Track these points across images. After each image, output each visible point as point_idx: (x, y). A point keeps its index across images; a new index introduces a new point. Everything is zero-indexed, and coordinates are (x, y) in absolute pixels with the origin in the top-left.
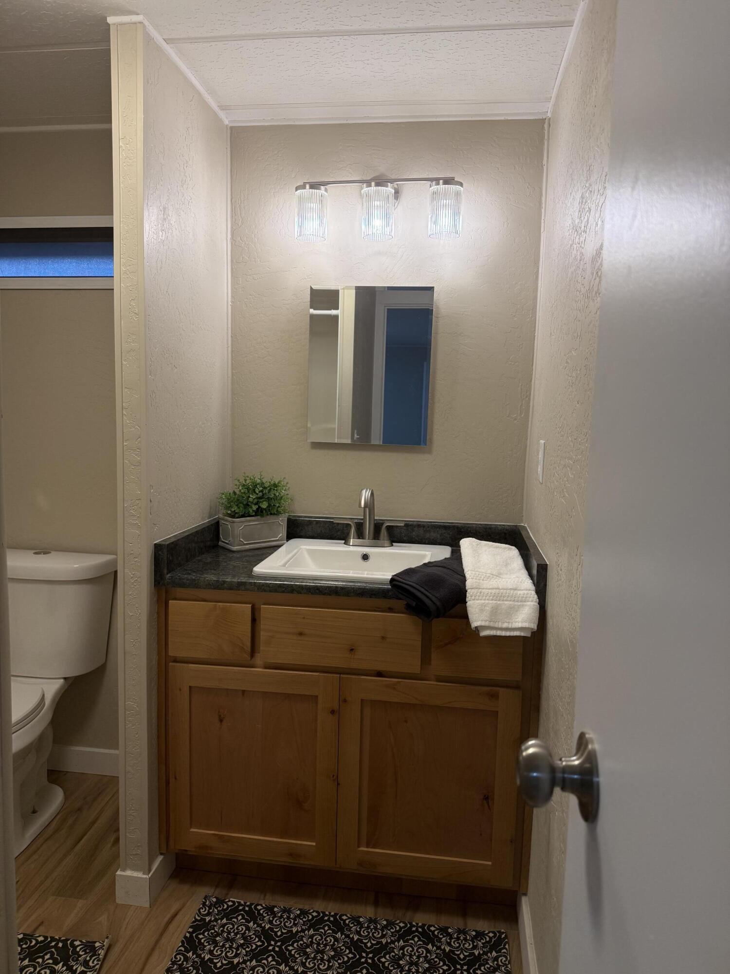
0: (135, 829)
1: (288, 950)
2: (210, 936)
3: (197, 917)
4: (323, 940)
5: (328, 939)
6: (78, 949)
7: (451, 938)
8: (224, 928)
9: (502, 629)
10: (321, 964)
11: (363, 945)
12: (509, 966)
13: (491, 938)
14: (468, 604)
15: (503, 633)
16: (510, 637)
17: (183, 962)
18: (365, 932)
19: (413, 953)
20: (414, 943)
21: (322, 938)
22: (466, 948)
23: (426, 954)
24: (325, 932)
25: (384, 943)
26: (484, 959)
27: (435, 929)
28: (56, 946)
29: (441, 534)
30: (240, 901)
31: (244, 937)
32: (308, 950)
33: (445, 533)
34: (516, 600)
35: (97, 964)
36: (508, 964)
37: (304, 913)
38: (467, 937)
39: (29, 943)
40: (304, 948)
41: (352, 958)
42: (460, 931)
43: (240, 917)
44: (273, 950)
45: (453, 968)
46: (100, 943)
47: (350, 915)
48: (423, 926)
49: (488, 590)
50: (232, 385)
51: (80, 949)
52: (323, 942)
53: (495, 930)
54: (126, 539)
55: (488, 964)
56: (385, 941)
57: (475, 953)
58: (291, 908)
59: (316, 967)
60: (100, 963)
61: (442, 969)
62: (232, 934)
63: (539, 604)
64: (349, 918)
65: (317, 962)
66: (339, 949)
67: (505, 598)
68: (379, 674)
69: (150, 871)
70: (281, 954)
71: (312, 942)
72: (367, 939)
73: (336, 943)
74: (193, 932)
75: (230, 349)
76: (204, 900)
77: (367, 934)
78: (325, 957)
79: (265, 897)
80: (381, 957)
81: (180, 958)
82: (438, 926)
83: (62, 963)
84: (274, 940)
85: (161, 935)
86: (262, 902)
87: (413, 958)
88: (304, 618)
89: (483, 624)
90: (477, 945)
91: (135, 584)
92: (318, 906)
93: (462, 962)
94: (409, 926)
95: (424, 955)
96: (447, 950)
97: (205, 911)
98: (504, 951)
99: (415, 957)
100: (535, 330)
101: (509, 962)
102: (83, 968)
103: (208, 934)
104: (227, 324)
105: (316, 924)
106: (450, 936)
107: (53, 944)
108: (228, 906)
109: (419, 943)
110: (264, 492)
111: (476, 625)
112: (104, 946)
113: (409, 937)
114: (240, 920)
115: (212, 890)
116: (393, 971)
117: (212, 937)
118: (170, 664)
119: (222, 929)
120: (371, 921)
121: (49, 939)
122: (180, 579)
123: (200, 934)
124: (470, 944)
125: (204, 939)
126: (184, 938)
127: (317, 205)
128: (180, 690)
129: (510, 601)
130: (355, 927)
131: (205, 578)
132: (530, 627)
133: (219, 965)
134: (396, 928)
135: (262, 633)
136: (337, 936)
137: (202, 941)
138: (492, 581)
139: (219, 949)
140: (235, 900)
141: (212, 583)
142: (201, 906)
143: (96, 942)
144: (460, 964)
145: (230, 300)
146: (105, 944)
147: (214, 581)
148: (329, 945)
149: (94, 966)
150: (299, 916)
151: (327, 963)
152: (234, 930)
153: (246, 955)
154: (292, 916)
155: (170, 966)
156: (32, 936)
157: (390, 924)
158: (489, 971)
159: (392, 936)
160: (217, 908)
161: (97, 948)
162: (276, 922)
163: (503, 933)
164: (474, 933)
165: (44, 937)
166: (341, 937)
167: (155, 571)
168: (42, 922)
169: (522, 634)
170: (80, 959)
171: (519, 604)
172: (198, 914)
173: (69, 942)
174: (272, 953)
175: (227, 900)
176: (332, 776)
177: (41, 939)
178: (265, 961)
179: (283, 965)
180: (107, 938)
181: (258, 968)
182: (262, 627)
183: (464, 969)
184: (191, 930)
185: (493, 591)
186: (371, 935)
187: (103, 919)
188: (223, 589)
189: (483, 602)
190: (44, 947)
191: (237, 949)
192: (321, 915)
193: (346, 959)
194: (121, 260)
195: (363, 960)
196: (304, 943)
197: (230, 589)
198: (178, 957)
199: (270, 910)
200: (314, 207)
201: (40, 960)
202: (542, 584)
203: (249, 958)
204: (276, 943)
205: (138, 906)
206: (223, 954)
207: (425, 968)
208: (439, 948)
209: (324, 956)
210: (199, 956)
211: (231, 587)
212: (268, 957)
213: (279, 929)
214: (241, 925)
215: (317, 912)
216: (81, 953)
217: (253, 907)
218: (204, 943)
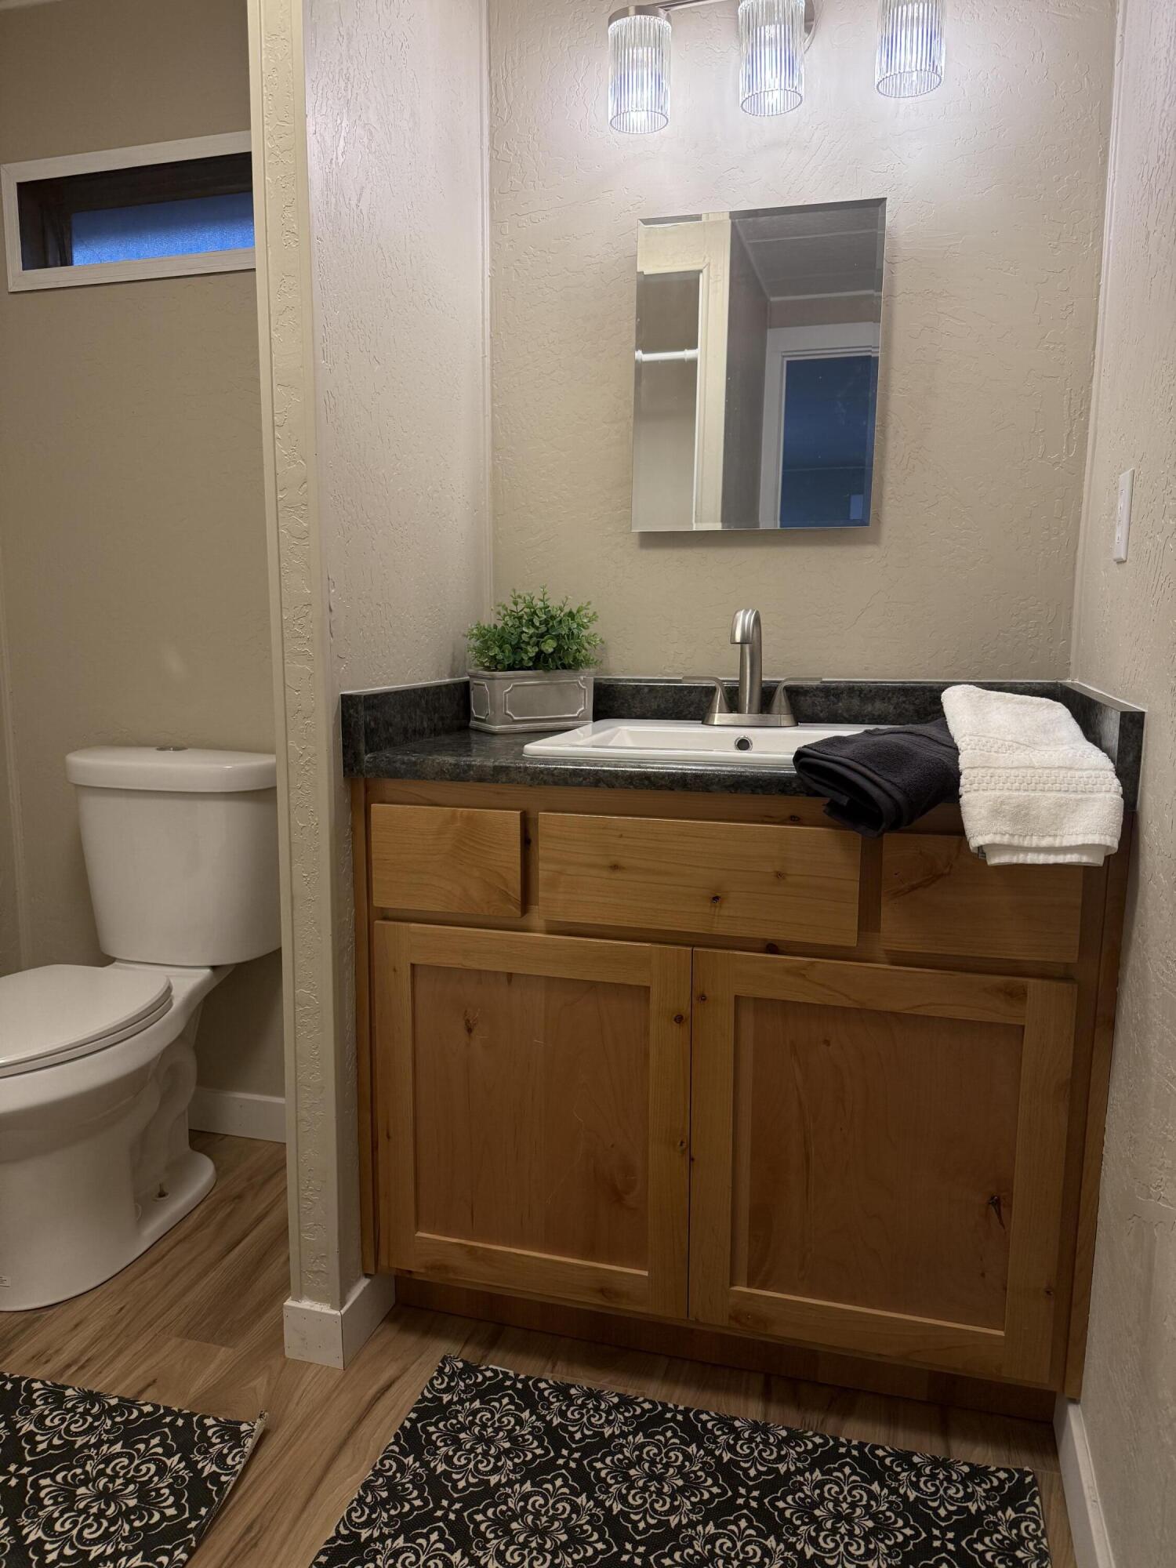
0: (315, 1225)
1: (593, 1468)
2: (448, 1430)
3: (426, 1393)
4: (663, 1455)
5: (672, 1454)
6: (210, 1433)
7: (919, 1475)
8: (475, 1418)
9: (1038, 850)
10: (658, 1502)
11: (741, 1473)
12: (1044, 1541)
13: (1002, 1482)
14: (963, 800)
15: (1041, 859)
16: (1056, 865)
17: (395, 1473)
18: (745, 1447)
19: (841, 1497)
20: (842, 1477)
21: (660, 1452)
22: (951, 1497)
23: (868, 1501)
24: (667, 1440)
25: (782, 1472)
26: (988, 1523)
27: (885, 1454)
28: (173, 1423)
29: (897, 704)
30: (507, 1371)
31: (511, 1436)
32: (632, 1472)
33: (904, 702)
34: (1071, 790)
35: (240, 1463)
36: (1042, 1538)
37: (626, 1402)
38: (951, 1475)
39: (126, 1415)
40: (624, 1468)
41: (719, 1495)
42: (935, 1463)
43: (505, 1401)
44: (566, 1466)
45: (924, 1535)
46: (249, 1425)
47: (716, 1414)
48: (861, 1446)
49: (1008, 771)
50: (493, 432)
51: (214, 1433)
52: (661, 1459)
53: (1011, 1467)
54: (288, 682)
55: (999, 1532)
56: (785, 1469)
57: (970, 1507)
58: (603, 1391)
59: (648, 1505)
60: (243, 1460)
61: (903, 1534)
62: (490, 1430)
63: (1122, 796)
64: (713, 1419)
65: (650, 1496)
66: (692, 1475)
67: (1046, 787)
68: (772, 948)
69: (342, 1304)
70: (580, 1475)
71: (640, 1459)
72: (747, 1462)
73: (687, 1463)
74: (418, 1420)
75: (488, 360)
76: (440, 1365)
77: (748, 1451)
78: (666, 1489)
79: (554, 1367)
80: (777, 1499)
81: (391, 1466)
82: (892, 1449)
83: (179, 1455)
84: (568, 1447)
85: (360, 1421)
86: (547, 1375)
87: (841, 1507)
88: (621, 836)
89: (998, 839)
90: (973, 1493)
91: (307, 768)
92: (651, 1392)
93: (943, 1524)
94: (832, 1443)
95: (864, 1503)
96: (912, 1498)
97: (442, 1383)
98: (1033, 1509)
99: (845, 1506)
100: (1099, 274)
101: (1044, 1534)
102: (214, 1468)
103: (445, 1426)
104: (483, 313)
105: (650, 1423)
106: (918, 1470)
107: (168, 1419)
108: (485, 1378)
109: (854, 1478)
110: (551, 624)
111: (982, 843)
112: (253, 1430)
113: (832, 1466)
114: (505, 1406)
115: (458, 1348)
116: (802, 1528)
117: (452, 1432)
118: (377, 922)
119: (471, 1418)
120: (755, 1427)
121: (162, 1411)
122: (389, 762)
123: (431, 1424)
124: (958, 1491)
125: (437, 1434)
126: (400, 1429)
127: (650, 49)
128: (395, 970)
129: (1060, 791)
130: (725, 1437)
131: (434, 760)
132: (1103, 843)
133: (461, 1484)
134: (806, 1445)
135: (541, 865)
136: (690, 1450)
137: (434, 1437)
138: (1016, 753)
139: (463, 1455)
140: (499, 1369)
141: (447, 769)
142: (435, 1374)
143: (243, 1423)
144: (939, 1527)
145: (487, 266)
146: (255, 1427)
147: (451, 764)
148: (673, 1467)
149: (233, 1467)
150: (616, 1407)
151: (668, 1500)
152: (494, 1423)
153: (514, 1471)
154: (603, 1407)
155: (372, 1478)
156: (133, 1402)
157: (794, 1437)
158: (1001, 1546)
159: (798, 1460)
160: (464, 1380)
161: (244, 1434)
162: (572, 1414)
163: (1029, 1474)
164: (966, 1469)
165: (153, 1405)
166: (697, 1452)
167: (344, 746)
168: (154, 1381)
169: (1084, 859)
170: (211, 1450)
171: (1079, 796)
172: (427, 1388)
173: (195, 1419)
174: (564, 1471)
175: (483, 1368)
176: (679, 1144)
177: (148, 1409)
178: (549, 1486)
179: (584, 1496)
180: (261, 1416)
181: (535, 1498)
182: (541, 852)
183: (947, 1537)
184: (413, 1415)
185: (1022, 772)
186: (756, 1454)
187: (260, 1384)
188: (468, 781)
189: (998, 793)
190: (152, 1423)
191: (498, 1458)
192: (660, 1408)
193: (706, 1496)
194: (266, 127)
195: (740, 1501)
196: (626, 1458)
197: (481, 780)
198: (387, 1462)
199: (562, 1391)
200: (645, 59)
201: (142, 1447)
202: (1131, 755)
203: (518, 1476)
204: (570, 1454)
205: (323, 1366)
206: (471, 1466)
207: (867, 1529)
208: (894, 1491)
209: (663, 1487)
210: (425, 1464)
211: (483, 777)
212: (555, 1478)
213: (577, 1428)
214: (507, 1415)
215: (651, 1402)
216: (214, 1440)
217: (530, 1383)
218: (436, 1442)
